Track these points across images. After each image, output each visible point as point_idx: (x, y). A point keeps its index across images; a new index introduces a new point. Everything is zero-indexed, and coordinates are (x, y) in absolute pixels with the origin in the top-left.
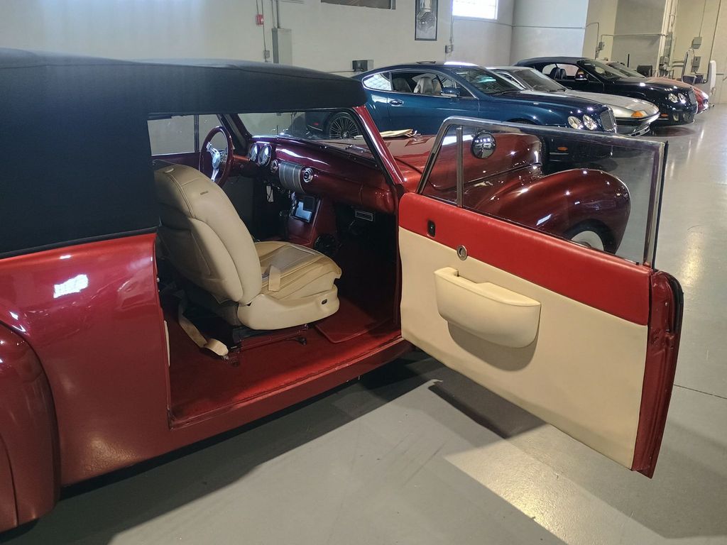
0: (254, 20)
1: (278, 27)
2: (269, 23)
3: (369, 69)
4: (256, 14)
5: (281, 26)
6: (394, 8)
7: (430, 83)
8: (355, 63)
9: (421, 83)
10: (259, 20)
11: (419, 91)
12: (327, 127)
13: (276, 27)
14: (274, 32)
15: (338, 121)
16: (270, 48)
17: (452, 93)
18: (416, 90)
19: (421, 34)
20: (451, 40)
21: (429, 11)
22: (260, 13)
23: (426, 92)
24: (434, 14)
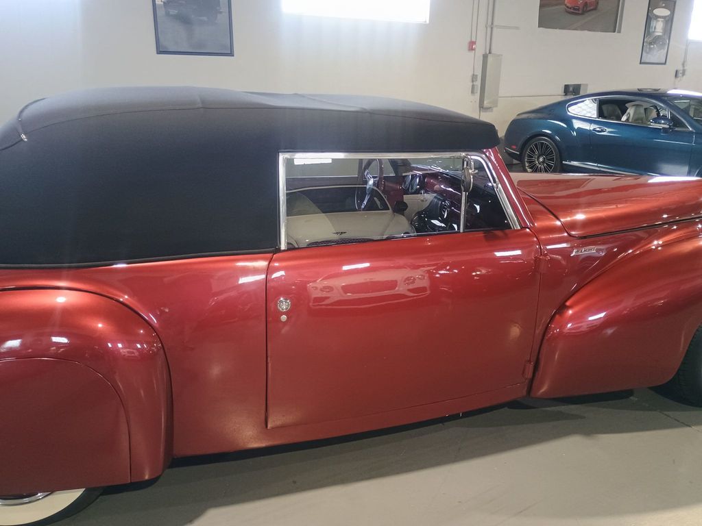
0: (466, 46)
1: (490, 53)
2: (480, 49)
3: (582, 93)
4: (469, 40)
5: (493, 51)
6: (619, 32)
7: (642, 110)
8: (567, 87)
9: (631, 111)
10: (471, 46)
11: (627, 120)
12: (524, 151)
13: (488, 52)
14: (485, 57)
15: (536, 145)
16: (479, 73)
17: (663, 124)
18: (624, 118)
19: (646, 58)
20: (683, 65)
21: (660, 34)
22: (474, 40)
23: (636, 120)
24: (666, 37)
